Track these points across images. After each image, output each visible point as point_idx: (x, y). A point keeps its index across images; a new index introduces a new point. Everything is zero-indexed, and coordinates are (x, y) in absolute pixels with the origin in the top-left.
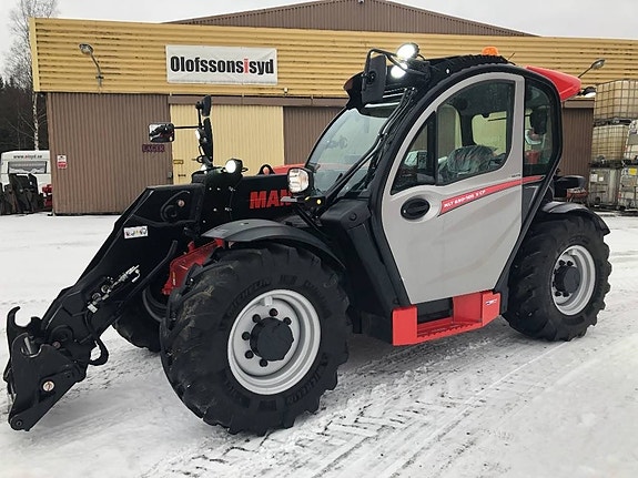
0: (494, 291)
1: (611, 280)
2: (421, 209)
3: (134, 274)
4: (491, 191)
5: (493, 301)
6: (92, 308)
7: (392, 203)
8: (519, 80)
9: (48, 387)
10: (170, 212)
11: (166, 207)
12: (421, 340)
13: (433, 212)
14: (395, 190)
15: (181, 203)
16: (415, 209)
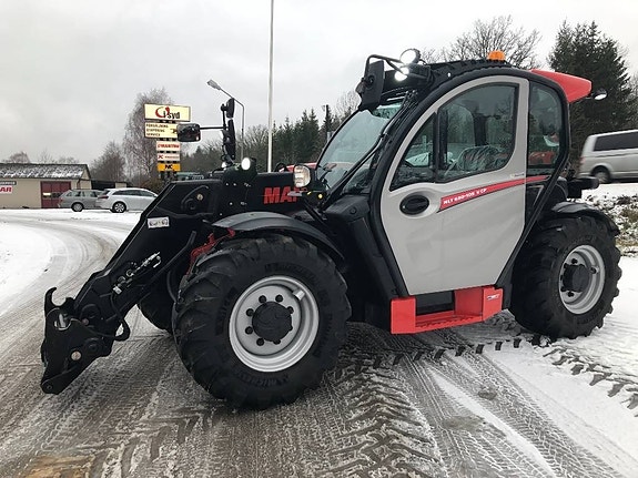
0: (496, 287)
2: (419, 205)
3: (155, 260)
4: (492, 189)
5: (494, 296)
6: (117, 289)
7: (391, 200)
8: (524, 84)
9: (76, 356)
10: (191, 204)
11: (186, 200)
12: (420, 330)
13: (431, 209)
15: (200, 197)
16: (415, 205)
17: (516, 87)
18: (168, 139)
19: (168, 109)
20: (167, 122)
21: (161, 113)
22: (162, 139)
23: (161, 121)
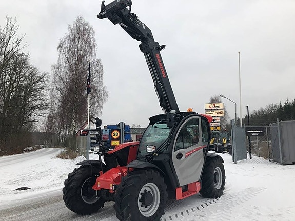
0: (199, 181)
4: (196, 150)
5: (199, 185)
7: (175, 154)
12: (183, 198)
13: (183, 157)
14: (175, 151)
16: (180, 156)
18: (215, 117)
19: (214, 105)
20: (214, 110)
21: (212, 106)
23: (212, 110)
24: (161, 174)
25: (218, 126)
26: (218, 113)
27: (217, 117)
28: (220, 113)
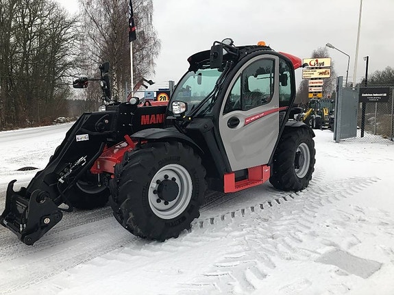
0: (267, 165)
1: (316, 157)
2: (236, 122)
3: (83, 161)
4: (266, 114)
5: (267, 170)
7: (224, 119)
8: (277, 58)
9: (47, 221)
10: (101, 126)
11: (98, 124)
12: (237, 190)
13: (241, 125)
14: (225, 112)
15: (106, 121)
16: (233, 123)
17: (274, 61)
18: (316, 79)
19: (317, 61)
20: (316, 68)
21: (313, 63)
22: (312, 79)
23: (313, 68)
24: (197, 152)
25: (319, 92)
26: (321, 73)
27: (320, 79)
28: (324, 73)
